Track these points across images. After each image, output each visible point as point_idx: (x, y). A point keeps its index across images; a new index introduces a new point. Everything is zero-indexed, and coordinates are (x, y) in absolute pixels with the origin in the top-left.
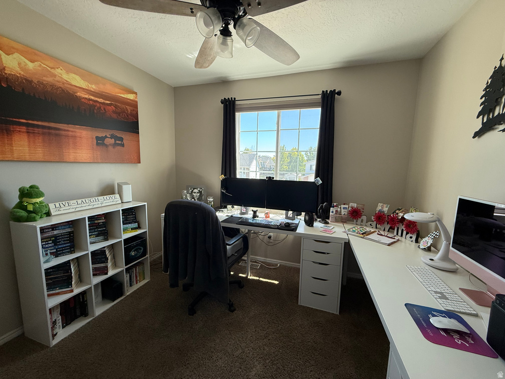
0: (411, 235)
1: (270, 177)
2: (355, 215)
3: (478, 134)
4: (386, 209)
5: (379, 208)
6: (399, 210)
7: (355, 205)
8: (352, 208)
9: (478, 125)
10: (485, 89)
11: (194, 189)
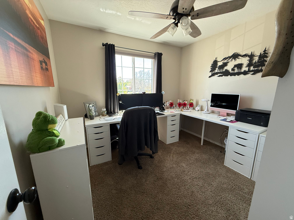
0: (191, 108)
1: (144, 92)
2: (171, 105)
3: (210, 77)
4: (181, 101)
5: (179, 101)
6: (185, 101)
7: (171, 101)
8: (170, 102)
9: (210, 74)
10: (212, 65)
11: (89, 104)
